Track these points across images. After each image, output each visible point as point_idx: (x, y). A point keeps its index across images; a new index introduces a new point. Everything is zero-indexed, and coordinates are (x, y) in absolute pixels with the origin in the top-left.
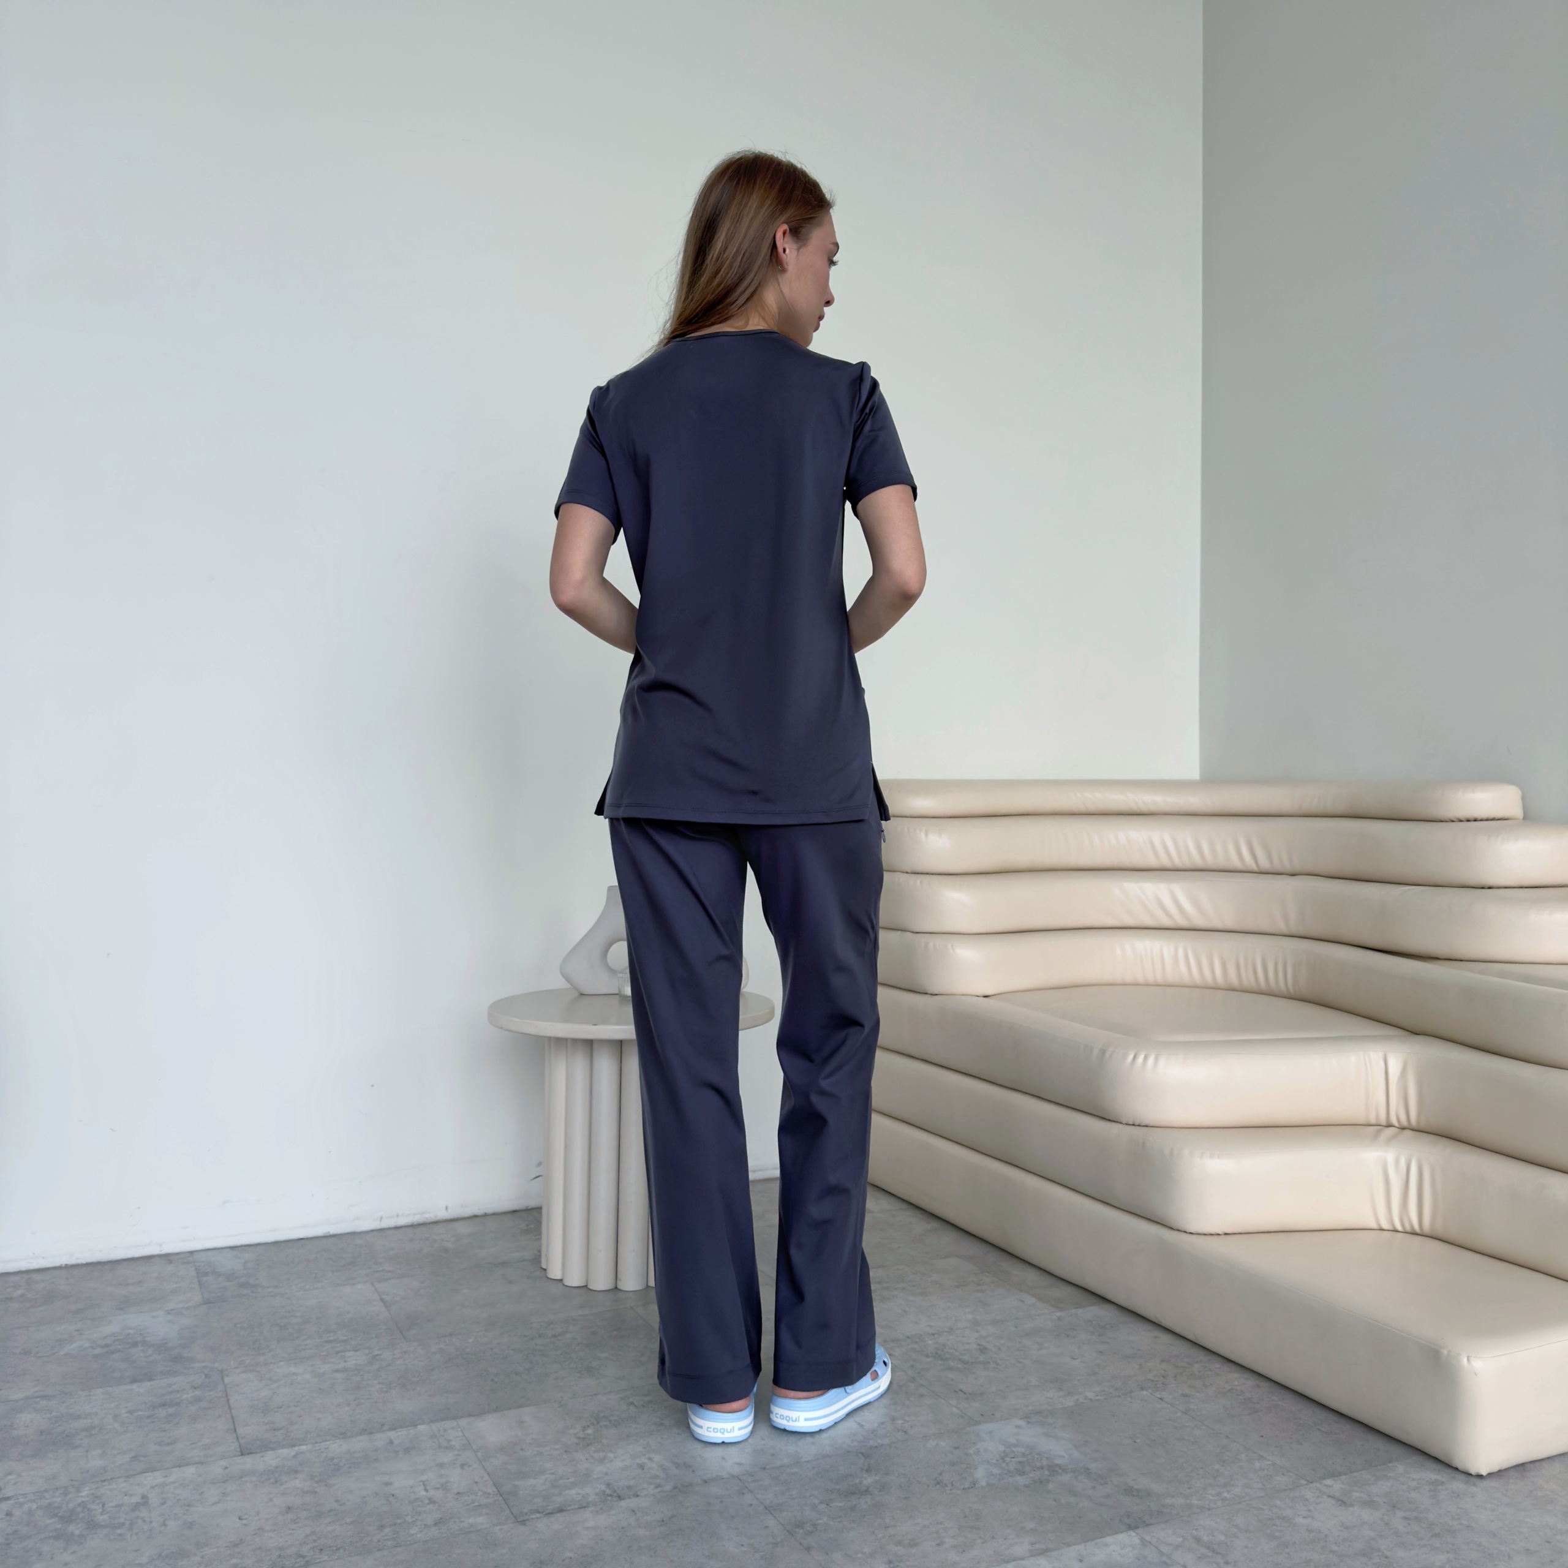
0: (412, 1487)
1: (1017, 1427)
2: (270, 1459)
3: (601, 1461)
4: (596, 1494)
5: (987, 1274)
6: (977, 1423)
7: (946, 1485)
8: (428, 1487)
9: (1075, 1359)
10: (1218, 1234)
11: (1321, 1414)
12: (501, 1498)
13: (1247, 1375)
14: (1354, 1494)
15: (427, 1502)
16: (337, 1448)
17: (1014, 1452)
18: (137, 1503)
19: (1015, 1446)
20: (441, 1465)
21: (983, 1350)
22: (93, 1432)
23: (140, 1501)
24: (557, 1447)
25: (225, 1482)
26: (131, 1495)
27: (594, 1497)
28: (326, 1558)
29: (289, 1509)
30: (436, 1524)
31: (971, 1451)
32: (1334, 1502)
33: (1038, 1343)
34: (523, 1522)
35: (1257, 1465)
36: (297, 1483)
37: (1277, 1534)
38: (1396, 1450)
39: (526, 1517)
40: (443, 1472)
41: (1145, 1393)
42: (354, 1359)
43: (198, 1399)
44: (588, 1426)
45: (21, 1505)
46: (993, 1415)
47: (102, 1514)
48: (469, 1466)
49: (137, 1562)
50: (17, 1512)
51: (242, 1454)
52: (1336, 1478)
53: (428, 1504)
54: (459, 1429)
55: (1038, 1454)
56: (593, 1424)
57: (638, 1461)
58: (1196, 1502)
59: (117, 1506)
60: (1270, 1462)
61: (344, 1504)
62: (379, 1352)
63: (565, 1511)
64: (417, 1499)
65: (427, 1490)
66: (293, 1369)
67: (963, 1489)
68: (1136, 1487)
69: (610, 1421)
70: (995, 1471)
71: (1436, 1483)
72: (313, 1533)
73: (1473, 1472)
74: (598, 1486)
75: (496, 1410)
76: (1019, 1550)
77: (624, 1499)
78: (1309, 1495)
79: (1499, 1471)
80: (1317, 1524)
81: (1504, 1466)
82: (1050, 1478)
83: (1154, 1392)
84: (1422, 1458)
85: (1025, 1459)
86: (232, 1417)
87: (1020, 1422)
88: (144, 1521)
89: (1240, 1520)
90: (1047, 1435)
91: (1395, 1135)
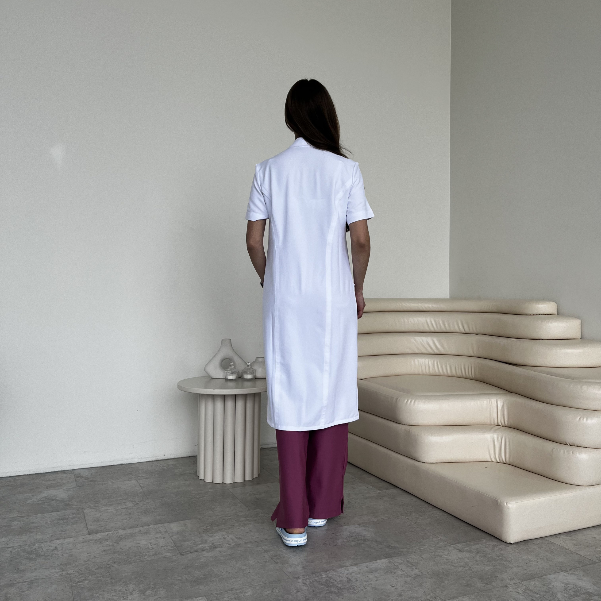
0: (146, 544)
1: (355, 527)
2: (99, 536)
3: (211, 537)
4: (208, 547)
5: (357, 478)
6: (343, 526)
7: (327, 545)
8: (151, 544)
9: (381, 506)
10: (434, 463)
11: (462, 524)
12: (176, 548)
13: (441, 511)
14: (466, 548)
15: (151, 548)
16: (122, 532)
17: (353, 535)
19: (353, 533)
20: (157, 538)
22: (38, 528)
23: (54, 548)
24: (196, 532)
25: (83, 542)
26: (52, 547)
27: (207, 547)
28: (116, 565)
29: (104, 551)
30: (153, 556)
31: (338, 535)
32: (458, 551)
33: (369, 501)
34: (183, 555)
35: (435, 539)
36: (108, 543)
37: (436, 560)
38: (484, 535)
39: (184, 553)
40: (157, 540)
41: (403, 517)
42: (129, 505)
43: (74, 518)
44: (208, 526)
45: (15, 549)
46: (348, 523)
47: (42, 552)
48: (166, 538)
49: (54, 566)
50: (14, 551)
51: (89, 534)
52: (461, 544)
53: (152, 549)
54: (164, 527)
55: (361, 536)
56: (210, 525)
57: (224, 537)
58: (411, 550)
59: (47, 550)
60: (440, 539)
61: (123, 549)
62: (138, 503)
63: (197, 551)
64: (148, 548)
65: (151, 545)
66: (108, 508)
67: (333, 546)
68: (392, 546)
69: (216, 524)
70: (345, 540)
71: (495, 545)
72: (112, 558)
73: (508, 542)
74: (209, 544)
75: (178, 521)
76: (347, 564)
77: (217, 548)
78: (450, 548)
79: (518, 542)
80: (450, 557)
81: (520, 541)
82: (363, 543)
83: (406, 517)
84: (493, 538)
85: (356, 537)
86: (86, 523)
87: (357, 526)
88: (56, 554)
89: (424, 556)
90: (365, 530)
91: (499, 428)
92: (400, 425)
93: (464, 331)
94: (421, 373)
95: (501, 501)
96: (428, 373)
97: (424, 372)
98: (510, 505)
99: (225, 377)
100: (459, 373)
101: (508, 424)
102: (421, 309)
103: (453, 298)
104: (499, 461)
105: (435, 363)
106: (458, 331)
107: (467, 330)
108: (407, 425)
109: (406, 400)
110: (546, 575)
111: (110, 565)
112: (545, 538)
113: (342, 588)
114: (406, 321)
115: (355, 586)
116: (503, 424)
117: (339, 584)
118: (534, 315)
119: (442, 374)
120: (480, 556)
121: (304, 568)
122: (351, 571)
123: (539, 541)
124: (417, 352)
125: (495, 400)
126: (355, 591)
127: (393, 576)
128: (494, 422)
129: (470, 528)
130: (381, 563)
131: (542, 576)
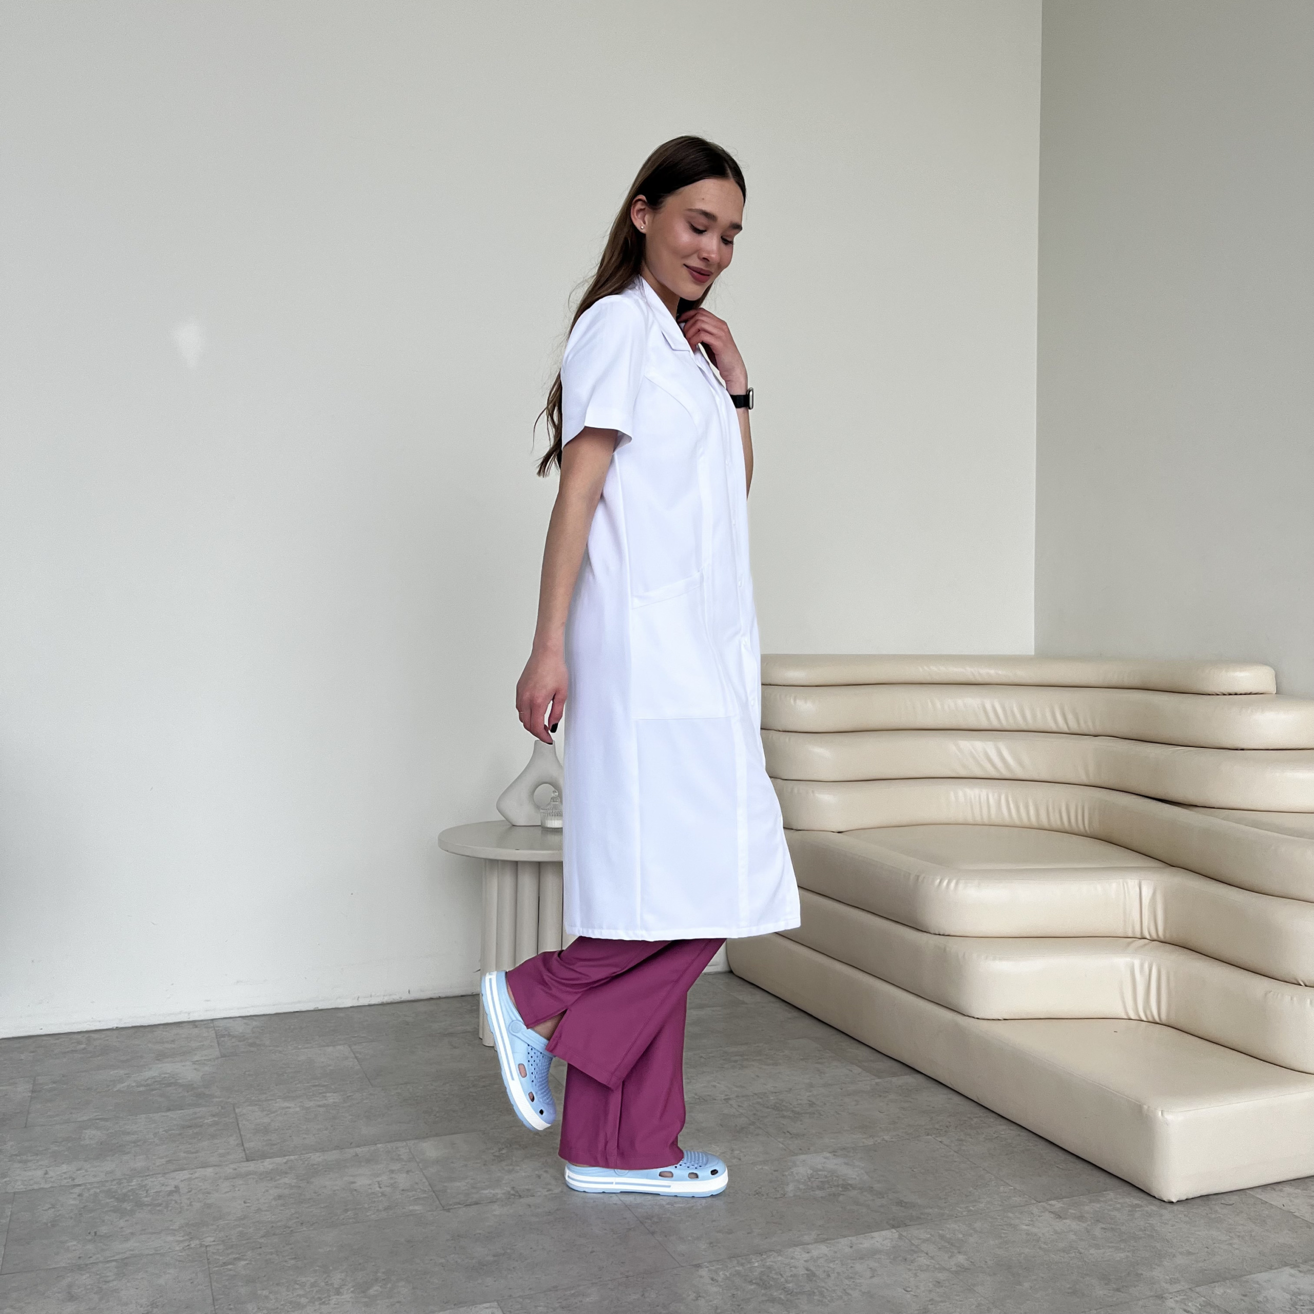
0: (370, 1185)
2: (268, 1164)
3: (510, 1172)
4: (503, 1194)
5: (828, 1051)
6: (796, 1155)
7: (763, 1195)
8: (381, 1186)
9: (881, 1113)
10: (999, 1020)
11: (1062, 1156)
12: (434, 1194)
13: (1014, 1127)
14: (1070, 1211)
15: (380, 1195)
16: (316, 1158)
17: (819, 1174)
18: (171, 1191)
19: (820, 1170)
20: (392, 1171)
21: (812, 1104)
22: (139, 1144)
23: (173, 1189)
24: (479, 1161)
25: (234, 1178)
26: (166, 1186)
27: (501, 1195)
28: (305, 1229)
29: (280, 1197)
30: (385, 1210)
31: (787, 1173)
32: (1052, 1216)
33: (856, 1101)
34: (448, 1210)
35: (1002, 1189)
36: (286, 1180)
37: (1003, 1235)
38: (1110, 1181)
39: (450, 1207)
40: (393, 1175)
41: (930, 1137)
42: (332, 1098)
43: (216, 1123)
44: (503, 1149)
45: (89, 1190)
46: (809, 1149)
47: (146, 1197)
48: (413, 1172)
49: (171, 1228)
50: (86, 1195)
51: (247, 1160)
52: (1059, 1200)
53: (381, 1196)
54: (407, 1148)
55: (837, 1177)
56: (507, 1147)
57: (537, 1172)
58: (948, 1212)
59: (156, 1192)
60: (1012, 1188)
61: (320, 1195)
62: (351, 1094)
63: (479, 1204)
64: (373, 1193)
65: (380, 1188)
66: (287, 1104)
67: (775, 1198)
68: (905, 1201)
69: (520, 1146)
70: (802, 1187)
71: (1137, 1206)
72: (296, 1213)
73: (1165, 1199)
74: (506, 1188)
75: (437, 1135)
76: (806, 1238)
77: (523, 1198)
78: (1035, 1210)
79: (1187, 1199)
80: (1035, 1230)
81: (1191, 1196)
82: (842, 1193)
83: (937, 1137)
84: (1131, 1189)
85: (826, 1180)
86: (241, 1135)
87: (828, 1155)
88: (176, 1202)
89: (978, 1225)
90: (846, 1164)
91: (1145, 945)
92: (925, 934)
93: (1066, 729)
94: (970, 819)
95: (1149, 1107)
96: (986, 820)
97: (978, 819)
98: (1169, 1117)
99: (542, 824)
100: (1056, 822)
101: (1165, 937)
102: (972, 679)
103: (1043, 655)
104: (1144, 1018)
105: (1003, 797)
106: (1054, 728)
107: (1074, 727)
108: (939, 935)
109: (938, 881)
110: (1251, 1273)
111: (291, 1229)
112: (1247, 1191)
113: (795, 1291)
114: (938, 705)
115: (823, 1287)
116: (1155, 936)
117: (789, 1283)
118: (1224, 695)
119: (1018, 822)
120: (1102, 1228)
121: (712, 1245)
122: (815, 1253)
123: (1234, 1199)
124: (963, 773)
125: (1137, 882)
126: (825, 1300)
127: (909, 1267)
128: (1133, 932)
129: (1080, 1166)
130: (882, 1239)
131: (1241, 1276)
